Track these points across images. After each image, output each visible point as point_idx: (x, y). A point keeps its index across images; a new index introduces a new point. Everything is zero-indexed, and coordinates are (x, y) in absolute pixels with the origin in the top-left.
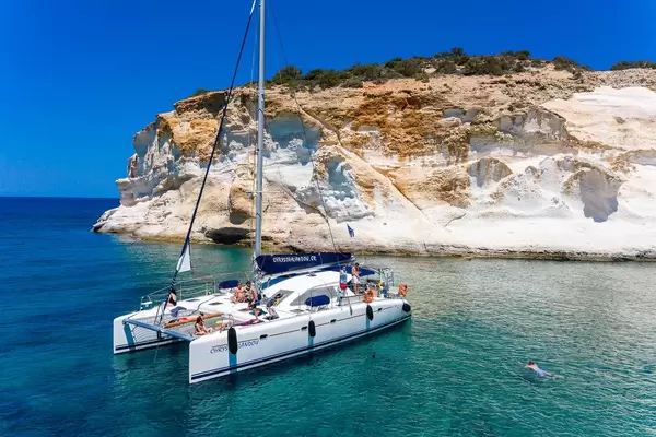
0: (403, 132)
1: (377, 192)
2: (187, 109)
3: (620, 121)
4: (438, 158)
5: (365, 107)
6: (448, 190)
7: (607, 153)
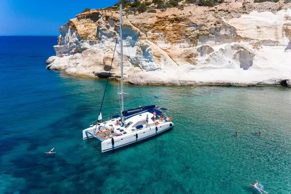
0: (172, 33)
1: (162, 59)
2: (82, 18)
3: (258, 28)
4: (186, 44)
5: (157, 23)
6: (189, 58)
7: (252, 41)
